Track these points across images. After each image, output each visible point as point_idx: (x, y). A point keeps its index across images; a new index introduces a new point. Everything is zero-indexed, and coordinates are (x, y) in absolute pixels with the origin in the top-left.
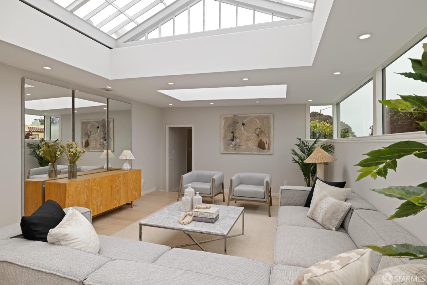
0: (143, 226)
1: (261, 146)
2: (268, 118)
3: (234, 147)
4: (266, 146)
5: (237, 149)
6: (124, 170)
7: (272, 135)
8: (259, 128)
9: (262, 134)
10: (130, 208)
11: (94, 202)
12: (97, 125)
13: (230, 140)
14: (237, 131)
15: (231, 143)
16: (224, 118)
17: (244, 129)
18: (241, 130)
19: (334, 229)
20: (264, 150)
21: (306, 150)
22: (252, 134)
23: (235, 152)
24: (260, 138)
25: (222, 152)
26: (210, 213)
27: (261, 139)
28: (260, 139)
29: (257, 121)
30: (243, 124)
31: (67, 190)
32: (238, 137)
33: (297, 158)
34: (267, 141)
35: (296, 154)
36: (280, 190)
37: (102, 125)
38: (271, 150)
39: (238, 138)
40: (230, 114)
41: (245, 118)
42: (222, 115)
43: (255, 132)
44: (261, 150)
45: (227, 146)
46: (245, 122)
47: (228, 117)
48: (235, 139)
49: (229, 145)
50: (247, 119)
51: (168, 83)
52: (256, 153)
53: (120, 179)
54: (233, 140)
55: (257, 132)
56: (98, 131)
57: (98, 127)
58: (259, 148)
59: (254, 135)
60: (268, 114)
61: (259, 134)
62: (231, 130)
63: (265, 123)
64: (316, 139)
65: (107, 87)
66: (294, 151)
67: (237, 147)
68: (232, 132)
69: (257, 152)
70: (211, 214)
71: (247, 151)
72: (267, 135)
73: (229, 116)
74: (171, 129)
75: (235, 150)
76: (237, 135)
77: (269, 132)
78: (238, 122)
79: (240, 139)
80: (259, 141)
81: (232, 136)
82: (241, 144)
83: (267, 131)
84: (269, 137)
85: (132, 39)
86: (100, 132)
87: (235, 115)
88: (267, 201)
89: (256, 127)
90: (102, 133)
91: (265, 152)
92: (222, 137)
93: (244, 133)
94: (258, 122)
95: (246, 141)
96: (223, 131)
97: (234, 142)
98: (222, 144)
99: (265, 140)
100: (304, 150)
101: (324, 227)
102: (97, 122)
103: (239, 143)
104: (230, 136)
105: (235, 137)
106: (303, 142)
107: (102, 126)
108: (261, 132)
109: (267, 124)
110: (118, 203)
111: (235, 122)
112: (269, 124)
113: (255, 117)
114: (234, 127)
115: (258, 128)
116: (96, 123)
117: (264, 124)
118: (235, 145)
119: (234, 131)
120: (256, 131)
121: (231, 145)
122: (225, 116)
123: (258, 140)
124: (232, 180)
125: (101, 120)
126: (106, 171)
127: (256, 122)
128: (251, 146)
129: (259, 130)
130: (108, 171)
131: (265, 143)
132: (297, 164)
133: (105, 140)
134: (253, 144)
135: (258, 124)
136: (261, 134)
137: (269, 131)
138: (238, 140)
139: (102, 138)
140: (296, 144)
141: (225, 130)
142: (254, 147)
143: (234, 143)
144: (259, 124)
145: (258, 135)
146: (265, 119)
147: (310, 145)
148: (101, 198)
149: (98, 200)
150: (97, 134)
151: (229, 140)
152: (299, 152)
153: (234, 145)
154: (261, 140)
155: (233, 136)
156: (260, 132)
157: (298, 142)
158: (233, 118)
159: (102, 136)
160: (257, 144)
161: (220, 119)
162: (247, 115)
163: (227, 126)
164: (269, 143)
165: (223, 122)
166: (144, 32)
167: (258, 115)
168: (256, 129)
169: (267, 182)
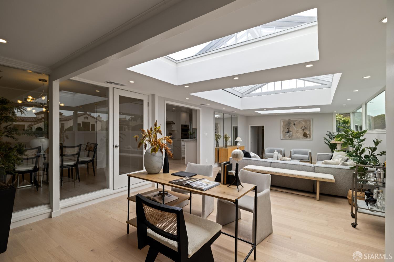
1: (305, 135)
2: (309, 121)
4: (308, 136)
6: (238, 146)
7: (311, 130)
8: (304, 126)
13: (286, 133)
14: (291, 128)
15: (287, 134)
16: (283, 121)
18: (293, 127)
20: (307, 138)
22: (299, 129)
24: (305, 131)
25: (281, 139)
28: (304, 132)
29: (303, 122)
30: (294, 124)
31: (228, 151)
33: (327, 142)
35: (327, 140)
36: (317, 155)
38: (311, 138)
40: (287, 119)
41: (296, 121)
42: (282, 119)
43: (301, 128)
44: (305, 138)
45: (285, 136)
46: (295, 123)
47: (285, 121)
49: (286, 135)
50: (297, 121)
51: (264, 109)
52: (302, 139)
54: (288, 133)
55: (302, 128)
58: (304, 137)
59: (301, 130)
60: (310, 119)
62: (287, 127)
64: (339, 132)
66: (325, 138)
67: (291, 137)
68: (288, 129)
71: (297, 139)
72: (309, 130)
73: (286, 120)
75: (289, 138)
76: (290, 130)
78: (291, 123)
80: (304, 133)
83: (308, 127)
84: (310, 131)
85: (249, 93)
87: (289, 120)
91: (307, 139)
92: (282, 131)
93: (295, 128)
95: (296, 133)
96: (282, 128)
98: (282, 134)
99: (307, 132)
100: (331, 137)
103: (292, 134)
104: (286, 130)
106: (331, 134)
108: (305, 128)
111: (289, 123)
112: (310, 124)
114: (289, 126)
115: (303, 126)
117: (307, 124)
118: (290, 135)
119: (289, 128)
123: (303, 132)
124: (291, 152)
127: (302, 122)
129: (304, 127)
131: (308, 134)
132: (327, 145)
134: (300, 135)
135: (303, 124)
136: (305, 129)
137: (310, 128)
138: (291, 133)
140: (326, 135)
141: (284, 127)
142: (301, 136)
143: (289, 134)
145: (303, 130)
146: (307, 122)
147: (335, 135)
152: (328, 139)
154: (305, 133)
156: (304, 128)
157: (328, 133)
158: (288, 121)
160: (303, 135)
161: (281, 121)
162: (297, 119)
163: (285, 125)
164: (310, 134)
165: (282, 123)
166: (254, 90)
167: (303, 119)
168: (302, 127)
169: (310, 153)
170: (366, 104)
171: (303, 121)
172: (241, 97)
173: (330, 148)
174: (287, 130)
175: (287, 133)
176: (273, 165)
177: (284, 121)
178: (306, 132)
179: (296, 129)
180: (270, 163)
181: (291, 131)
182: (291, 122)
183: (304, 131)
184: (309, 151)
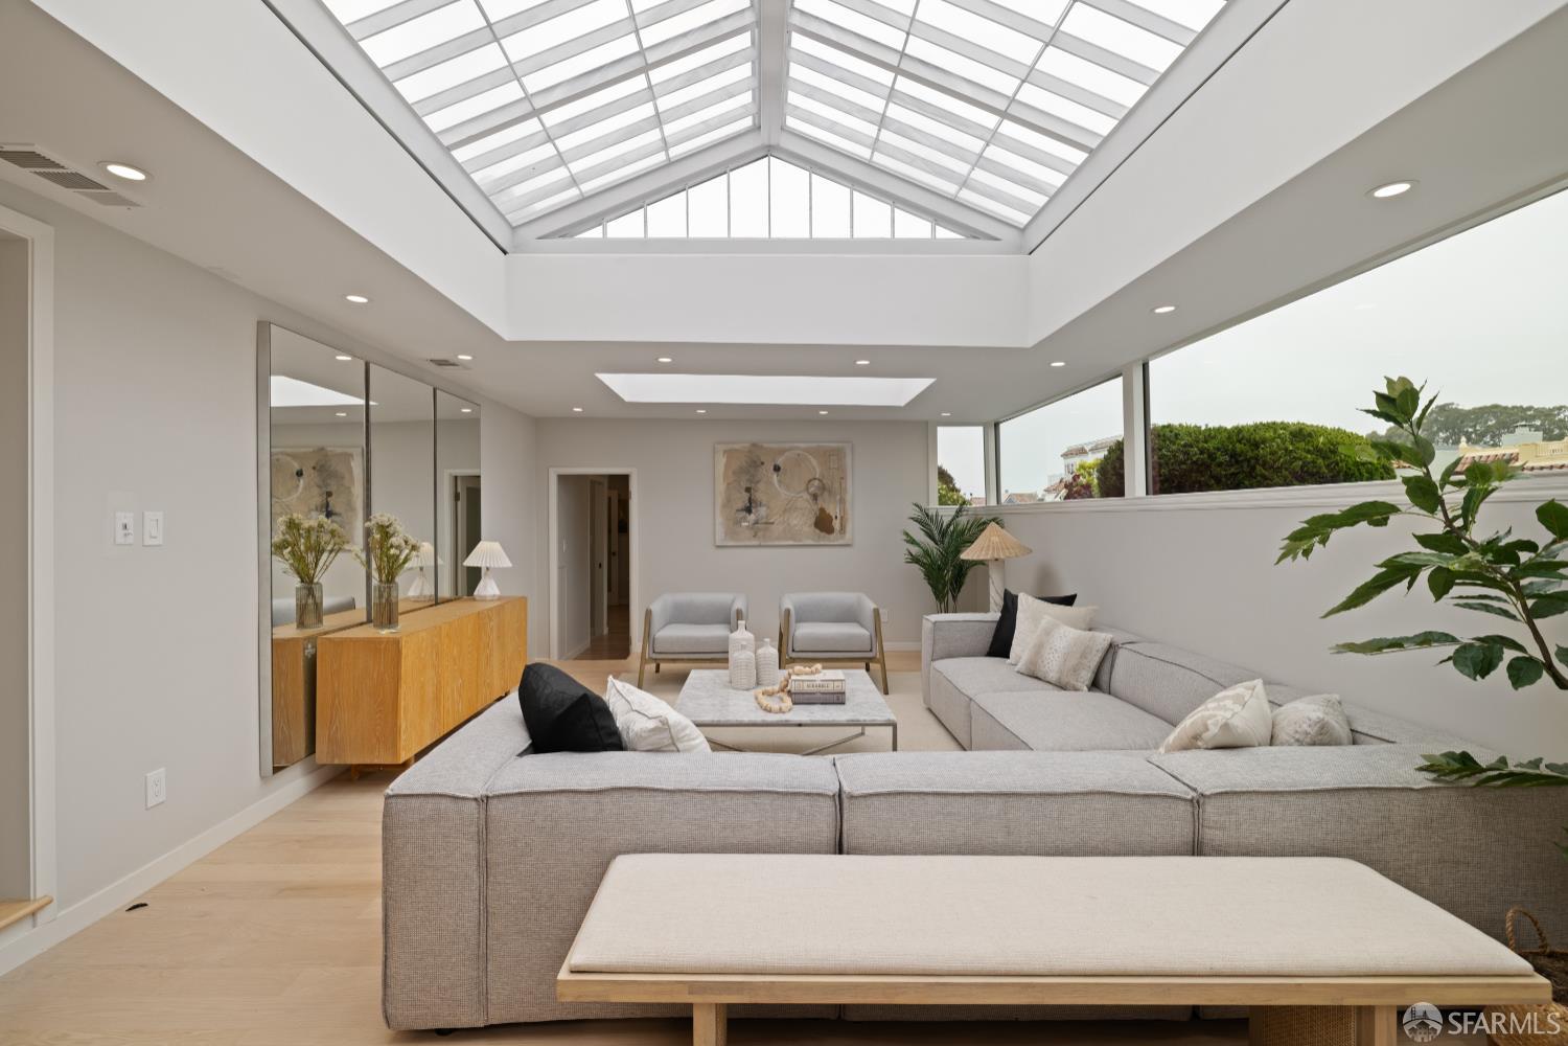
1: (824, 524)
2: (838, 453)
3: (752, 529)
4: (836, 524)
5: (760, 534)
7: (848, 497)
8: (819, 480)
9: (826, 494)
12: (296, 466)
13: (742, 510)
14: (761, 486)
15: (744, 519)
16: (726, 452)
17: (780, 482)
18: (772, 484)
19: (1085, 688)
20: (831, 536)
21: (936, 532)
22: (799, 493)
23: (756, 543)
24: (821, 504)
25: (718, 544)
26: (834, 681)
27: (823, 506)
28: (819, 507)
29: (812, 459)
30: (777, 469)
32: (764, 503)
33: (915, 550)
34: (838, 512)
35: (912, 541)
37: (312, 465)
38: (848, 535)
39: (765, 505)
40: (743, 439)
41: (782, 452)
42: (719, 443)
43: (807, 489)
44: (823, 534)
45: (733, 527)
46: (780, 462)
47: (736, 450)
48: (756, 507)
49: (738, 522)
50: (787, 454)
51: (657, 359)
52: (812, 543)
54: (749, 510)
55: (812, 490)
56: (298, 486)
57: (300, 474)
58: (818, 531)
59: (806, 496)
60: (840, 445)
61: (819, 493)
62: (744, 485)
63: (832, 466)
64: (959, 506)
66: (907, 534)
67: (761, 529)
68: (748, 490)
69: (813, 540)
70: (836, 683)
71: (788, 540)
72: (838, 497)
73: (736, 446)
74: (562, 479)
75: (755, 535)
76: (759, 496)
77: (843, 490)
78: (763, 463)
79: (768, 508)
80: (818, 513)
81: (747, 498)
82: (771, 521)
83: (837, 485)
84: (842, 501)
86: (305, 488)
87: (754, 445)
88: (879, 657)
89: (810, 478)
90: (316, 491)
91: (830, 539)
92: (720, 500)
93: (780, 490)
94: (814, 462)
96: (721, 486)
97: (752, 515)
98: (719, 520)
99: (833, 510)
100: (932, 531)
101: (1062, 687)
102: (294, 456)
103: (767, 517)
104: (741, 499)
105: (756, 503)
106: (927, 515)
107: (314, 468)
108: (823, 488)
109: (838, 469)
111: (755, 462)
112: (842, 469)
113: (807, 450)
114: (753, 476)
115: (815, 479)
116: (289, 459)
117: (830, 468)
118: (756, 523)
119: (753, 485)
120: (809, 486)
121: (744, 524)
122: (728, 447)
123: (816, 508)
124: (787, 612)
125: (311, 450)
126: (431, 606)
127: (809, 461)
128: (796, 525)
129: (816, 483)
130: (437, 604)
131: (834, 518)
132: (916, 567)
133: (329, 514)
134: (802, 521)
135: (814, 468)
136: (822, 494)
137: (843, 486)
138: (763, 511)
139: (314, 507)
140: (912, 519)
141: (728, 484)
142: (806, 529)
143: (752, 517)
144: (816, 467)
145: (815, 497)
146: (833, 457)
147: (946, 521)
150: (295, 496)
151: (738, 510)
152: (920, 536)
153: (753, 522)
154: (822, 510)
155: (750, 500)
156: (818, 488)
157: (916, 513)
158: (750, 451)
159: (318, 500)
160: (813, 520)
161: (714, 451)
162: (787, 446)
163: (734, 473)
164: (842, 518)
165: (722, 461)
166: (599, 219)
167: (814, 445)
168: (810, 481)
169: (876, 612)
171: (813, 452)
172: (505, 252)
173: (926, 582)
174: (746, 495)
175: (744, 513)
176: (855, 821)
177: (729, 453)
178: (825, 506)
179: (783, 491)
180: (828, 807)
181: (761, 505)
182: (764, 459)
183: (816, 504)
184: (870, 605)
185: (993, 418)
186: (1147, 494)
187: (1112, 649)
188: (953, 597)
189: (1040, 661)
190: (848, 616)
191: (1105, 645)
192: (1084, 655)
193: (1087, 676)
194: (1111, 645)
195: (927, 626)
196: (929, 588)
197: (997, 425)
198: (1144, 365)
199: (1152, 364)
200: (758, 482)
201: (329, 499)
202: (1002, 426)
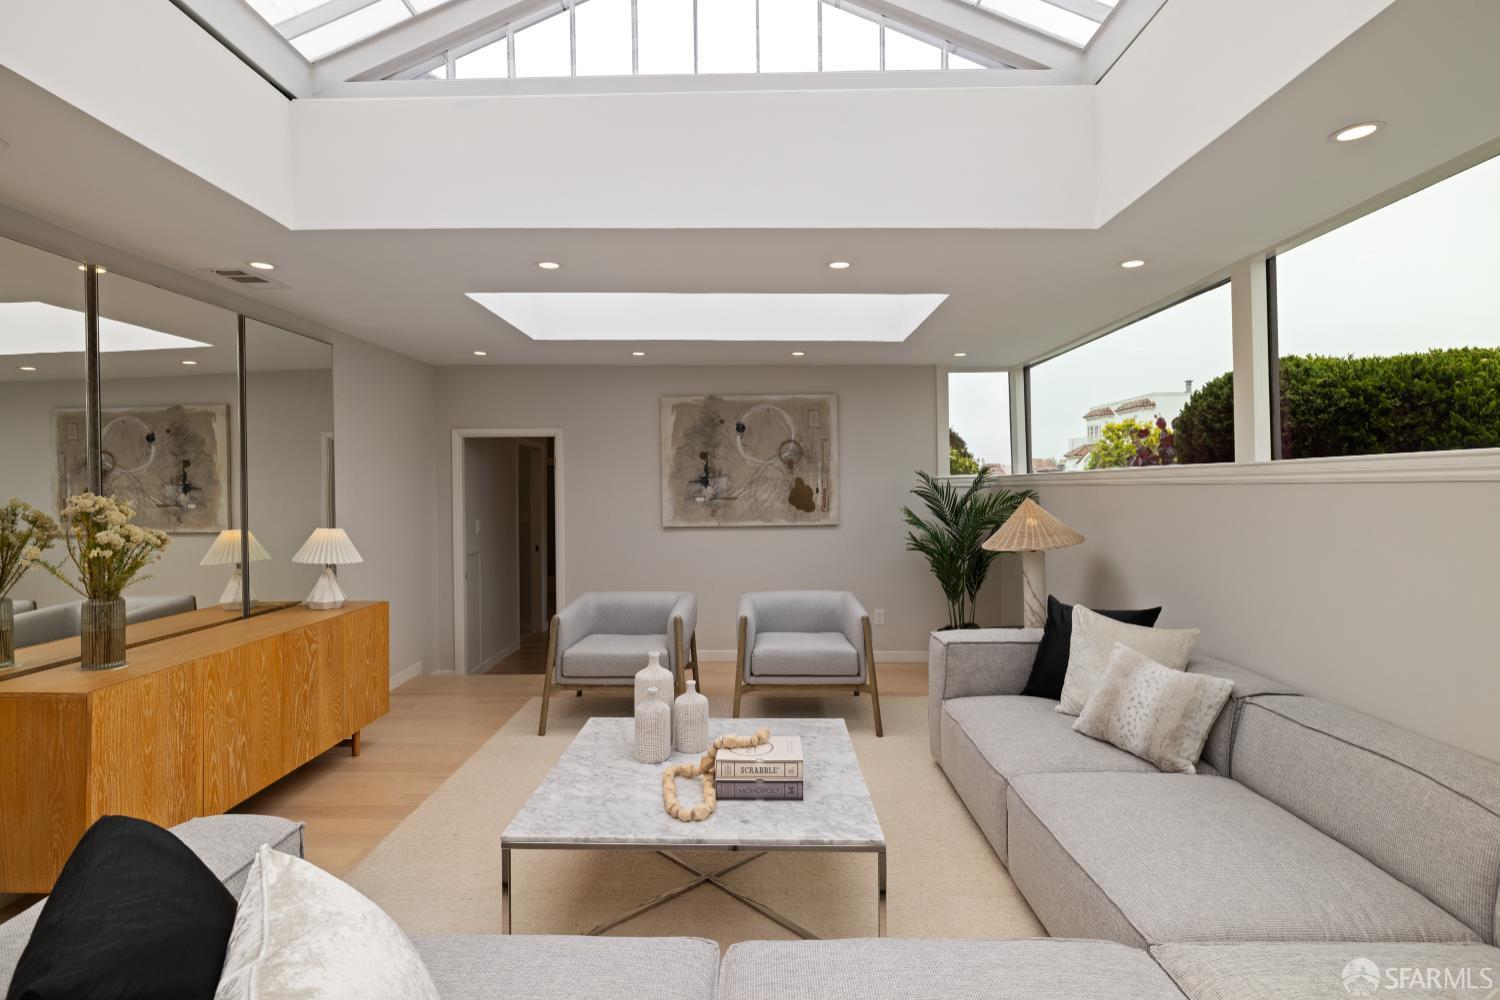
0: (514, 852)
1: (801, 499)
2: (820, 408)
3: (709, 505)
4: (818, 499)
5: (719, 512)
6: (320, 609)
7: (833, 464)
8: (795, 442)
9: (804, 461)
10: (350, 760)
11: (214, 758)
12: (147, 429)
13: (696, 482)
14: (721, 451)
15: (699, 493)
16: (675, 407)
17: (744, 445)
18: (734, 447)
19: (1192, 768)
20: (810, 514)
21: (947, 510)
22: (770, 459)
23: (714, 523)
24: (797, 473)
25: (666, 524)
26: (785, 762)
27: (801, 476)
28: (795, 477)
29: (786, 416)
30: (741, 428)
31: (95, 721)
32: (724, 472)
33: (919, 533)
34: (819, 482)
35: (917, 522)
37: (166, 427)
38: (833, 513)
39: (725, 475)
40: (697, 391)
41: (747, 406)
42: (665, 396)
43: (780, 454)
44: (800, 512)
45: (685, 503)
46: (744, 419)
47: (688, 405)
48: (713, 477)
49: (691, 498)
50: (753, 409)
51: (537, 264)
52: (784, 522)
53: (314, 646)
54: (705, 482)
55: (786, 455)
56: (148, 454)
57: (151, 438)
58: (794, 508)
59: (778, 463)
60: (822, 397)
61: (795, 460)
62: (699, 448)
63: (811, 425)
64: (976, 475)
65: (254, 265)
66: (909, 513)
67: (719, 507)
68: (704, 456)
69: (787, 519)
70: (789, 766)
71: (755, 519)
72: (820, 464)
73: (690, 400)
74: (471, 443)
75: (713, 513)
76: (718, 463)
77: (825, 454)
78: (722, 422)
79: (730, 478)
80: (794, 485)
81: (702, 467)
82: (733, 496)
83: (818, 449)
84: (826, 470)
85: (384, 73)
86: (158, 456)
87: (711, 398)
88: (868, 683)
89: (784, 439)
90: (170, 459)
91: (811, 518)
92: (667, 471)
93: (744, 456)
94: (788, 419)
95: (751, 483)
96: (669, 451)
97: (709, 488)
98: (667, 494)
99: (813, 481)
100: (942, 508)
101: (1157, 765)
102: (144, 417)
103: (727, 491)
104: (695, 468)
105: (714, 473)
106: (936, 487)
107: (168, 431)
108: (800, 453)
109: (819, 428)
110: (308, 745)
111: (712, 420)
112: (824, 427)
113: (781, 405)
114: (710, 438)
115: (789, 441)
116: (138, 420)
117: (809, 427)
118: (715, 497)
119: (710, 449)
120: (783, 450)
121: (699, 500)
122: (677, 401)
123: (791, 479)
124: (743, 622)
125: (164, 409)
126: (240, 619)
127: (784, 420)
128: (766, 500)
129: (791, 446)
130: (247, 615)
131: (814, 491)
132: (921, 554)
133: (187, 489)
134: (773, 495)
135: (789, 427)
136: (799, 460)
137: (826, 449)
138: (723, 482)
139: (168, 480)
140: (916, 492)
141: (678, 449)
142: (778, 505)
143: (709, 490)
144: (790, 425)
145: (790, 464)
146: (813, 414)
147: (961, 494)
148: (244, 739)
149: (231, 750)
150: (145, 466)
151: (690, 482)
152: (925, 514)
153: (710, 496)
154: (799, 481)
155: (706, 469)
156: (794, 452)
157: (921, 484)
158: (706, 406)
159: (173, 471)
160: (788, 494)
161: (660, 408)
162: (754, 398)
163: (685, 434)
164: (824, 490)
165: (670, 419)
166: (441, 51)
167: (788, 397)
168: (783, 444)
169: (866, 621)
170: (1270, 265)
171: (787, 406)
172: (290, 97)
173: (934, 575)
174: (701, 463)
175: (699, 486)
177: (679, 409)
178: (803, 476)
179: (748, 457)
181: (720, 474)
182: (723, 416)
183: (792, 473)
184: (858, 611)
185: (1021, 360)
186: (1273, 458)
187: (1233, 704)
188: (970, 593)
189: (1114, 719)
190: (829, 623)
191: (1223, 696)
192: (1187, 714)
193: (1192, 747)
194: (1231, 696)
195: (936, 649)
196: (940, 583)
197: (1026, 370)
198: (1268, 262)
199: (1281, 261)
200: (715, 446)
201: (186, 470)
202: (1033, 371)
